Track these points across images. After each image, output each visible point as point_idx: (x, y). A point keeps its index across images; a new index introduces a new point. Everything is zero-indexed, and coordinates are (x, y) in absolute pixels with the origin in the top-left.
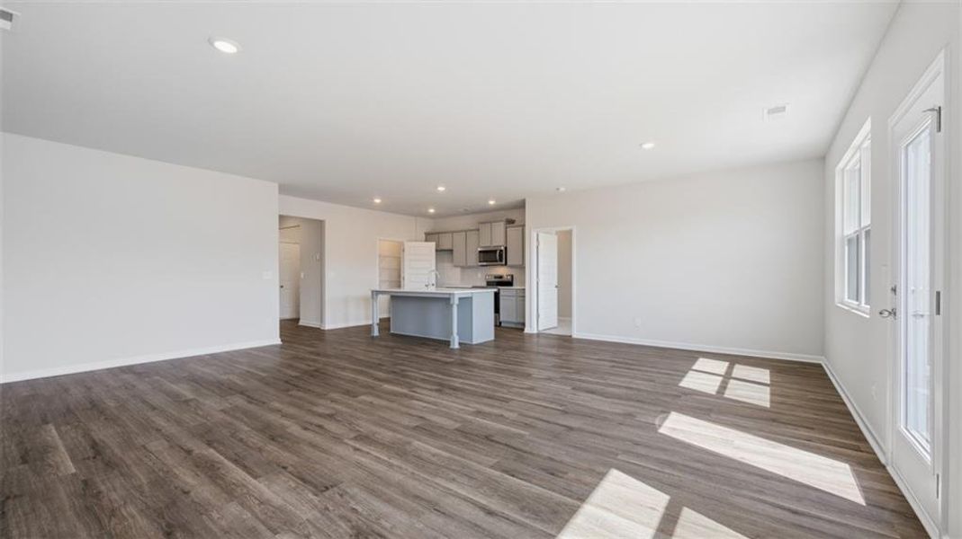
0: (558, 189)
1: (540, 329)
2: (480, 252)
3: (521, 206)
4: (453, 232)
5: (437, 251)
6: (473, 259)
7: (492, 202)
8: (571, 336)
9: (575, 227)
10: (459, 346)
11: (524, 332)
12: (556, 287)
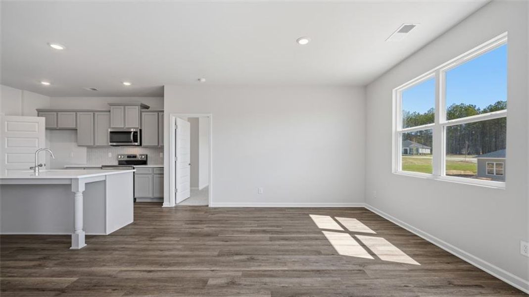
0: (199, 80)
1: (179, 202)
2: (111, 132)
3: (159, 93)
4: (76, 111)
6: (103, 138)
7: (127, 84)
8: (208, 206)
9: (211, 114)
10: (86, 243)
11: (163, 206)
12: (189, 164)
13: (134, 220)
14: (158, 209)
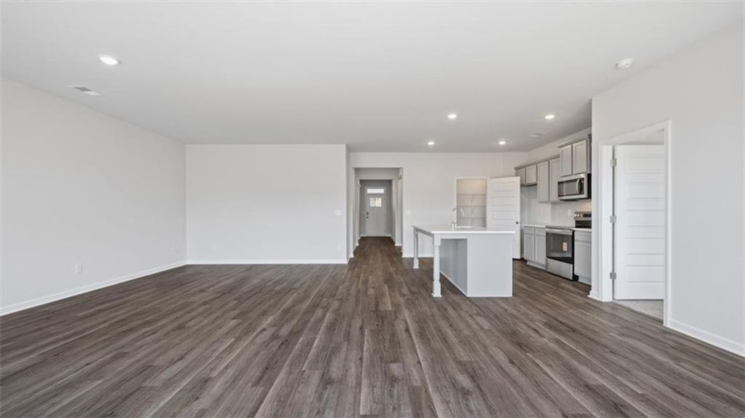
2: (560, 183)
4: (536, 164)
5: (522, 186)
7: (550, 117)
8: (664, 325)
11: (590, 296)
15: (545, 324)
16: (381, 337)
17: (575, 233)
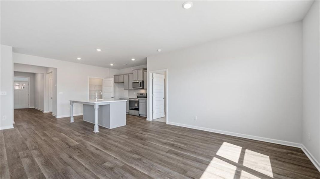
0: (157, 50)
1: (154, 119)
2: (133, 83)
3: (145, 62)
4: (123, 75)
6: (131, 87)
7: (133, 60)
8: (166, 123)
9: (167, 69)
10: (99, 130)
11: (147, 120)
12: (164, 98)
13: (126, 124)
14: (144, 121)
15: (143, 131)
16: (87, 157)
17: (140, 100)
